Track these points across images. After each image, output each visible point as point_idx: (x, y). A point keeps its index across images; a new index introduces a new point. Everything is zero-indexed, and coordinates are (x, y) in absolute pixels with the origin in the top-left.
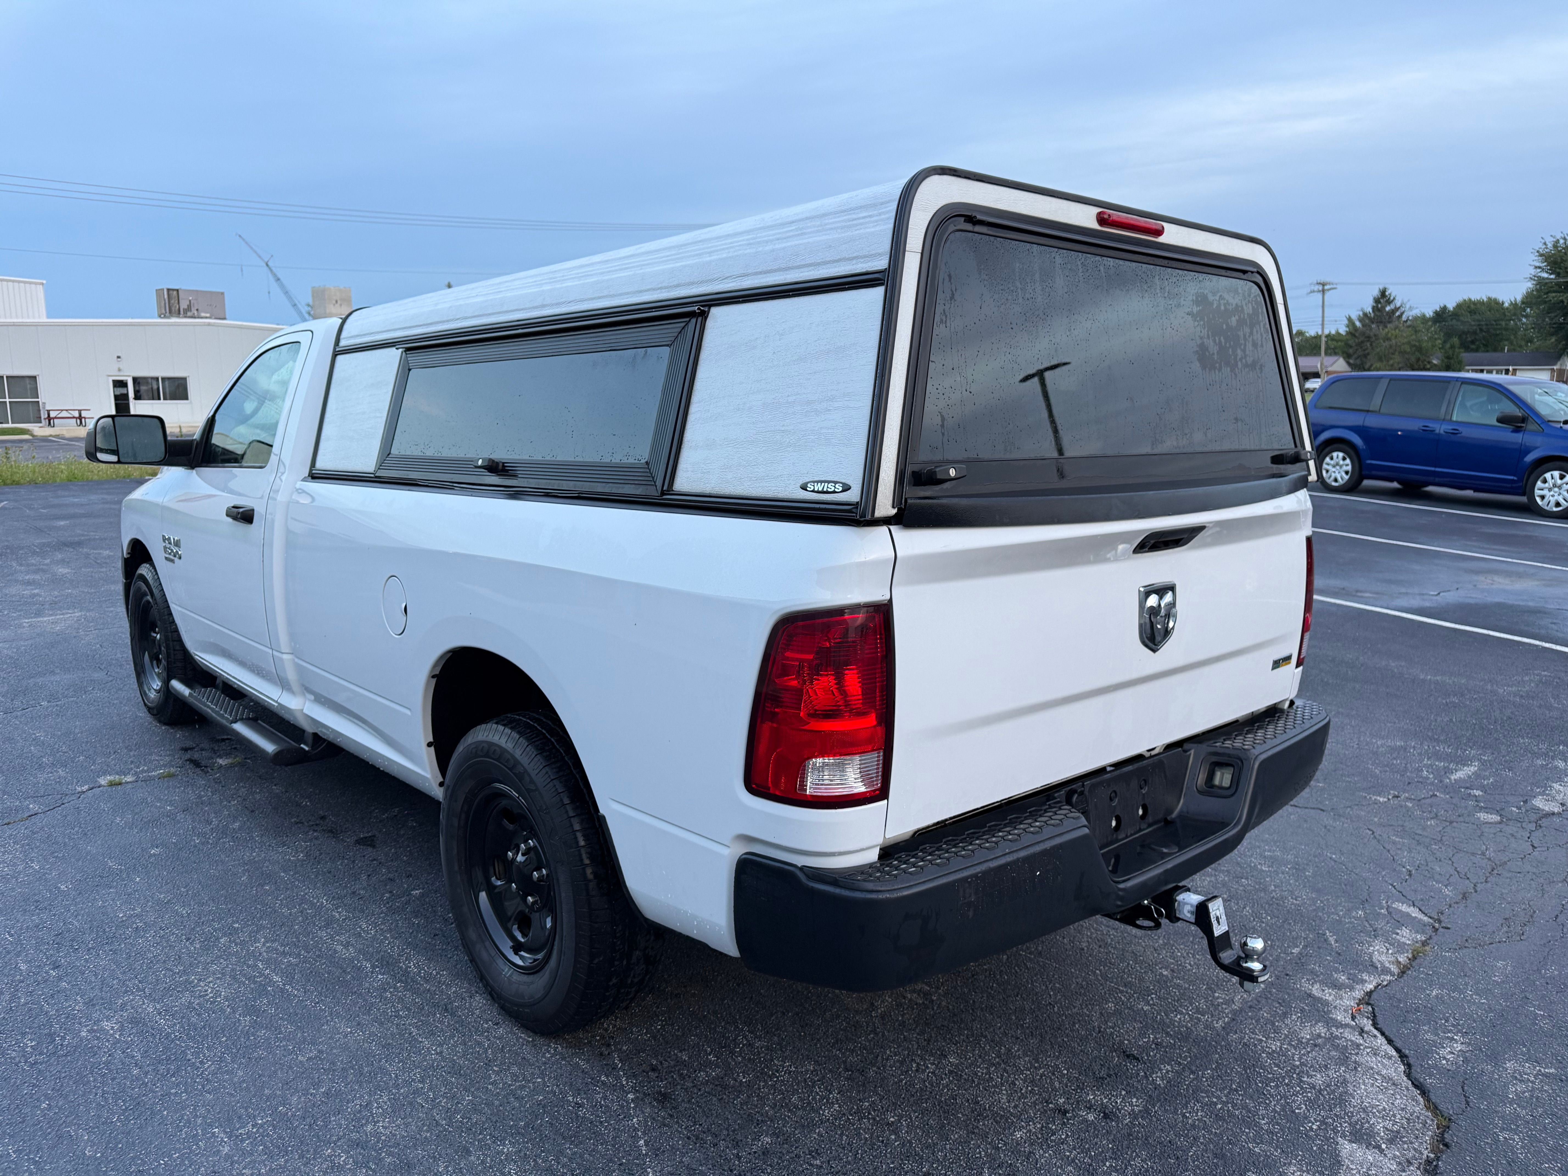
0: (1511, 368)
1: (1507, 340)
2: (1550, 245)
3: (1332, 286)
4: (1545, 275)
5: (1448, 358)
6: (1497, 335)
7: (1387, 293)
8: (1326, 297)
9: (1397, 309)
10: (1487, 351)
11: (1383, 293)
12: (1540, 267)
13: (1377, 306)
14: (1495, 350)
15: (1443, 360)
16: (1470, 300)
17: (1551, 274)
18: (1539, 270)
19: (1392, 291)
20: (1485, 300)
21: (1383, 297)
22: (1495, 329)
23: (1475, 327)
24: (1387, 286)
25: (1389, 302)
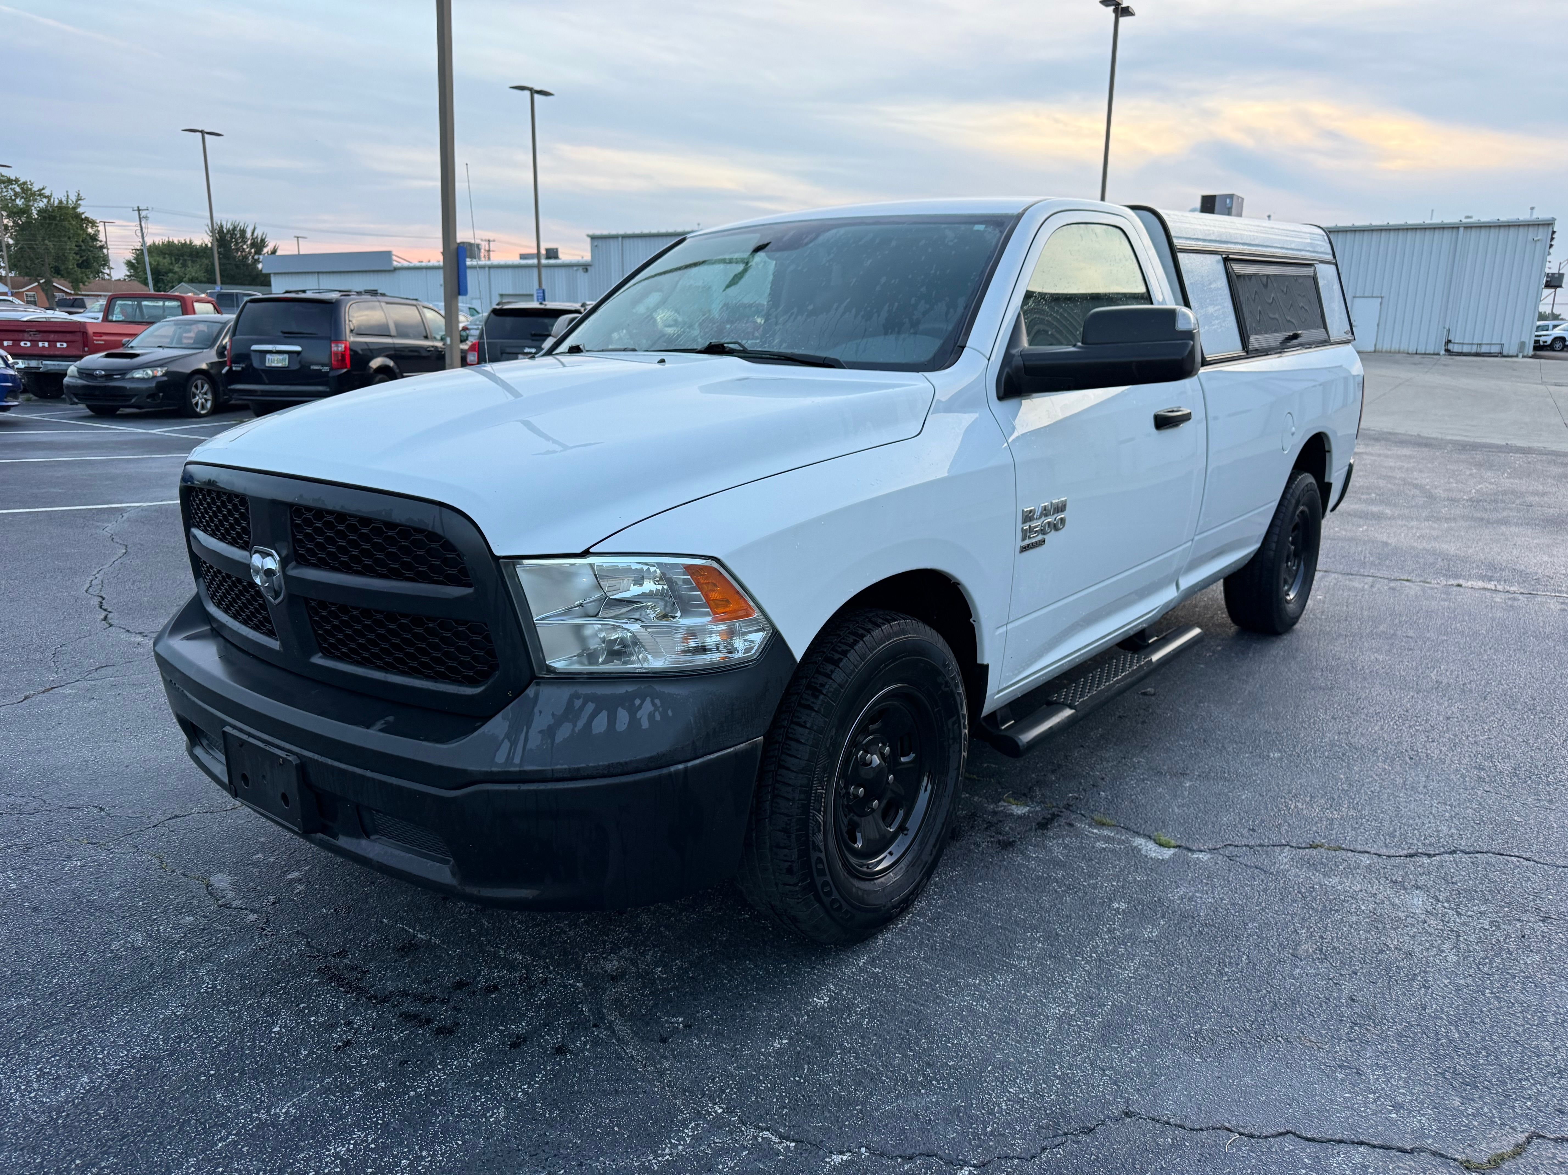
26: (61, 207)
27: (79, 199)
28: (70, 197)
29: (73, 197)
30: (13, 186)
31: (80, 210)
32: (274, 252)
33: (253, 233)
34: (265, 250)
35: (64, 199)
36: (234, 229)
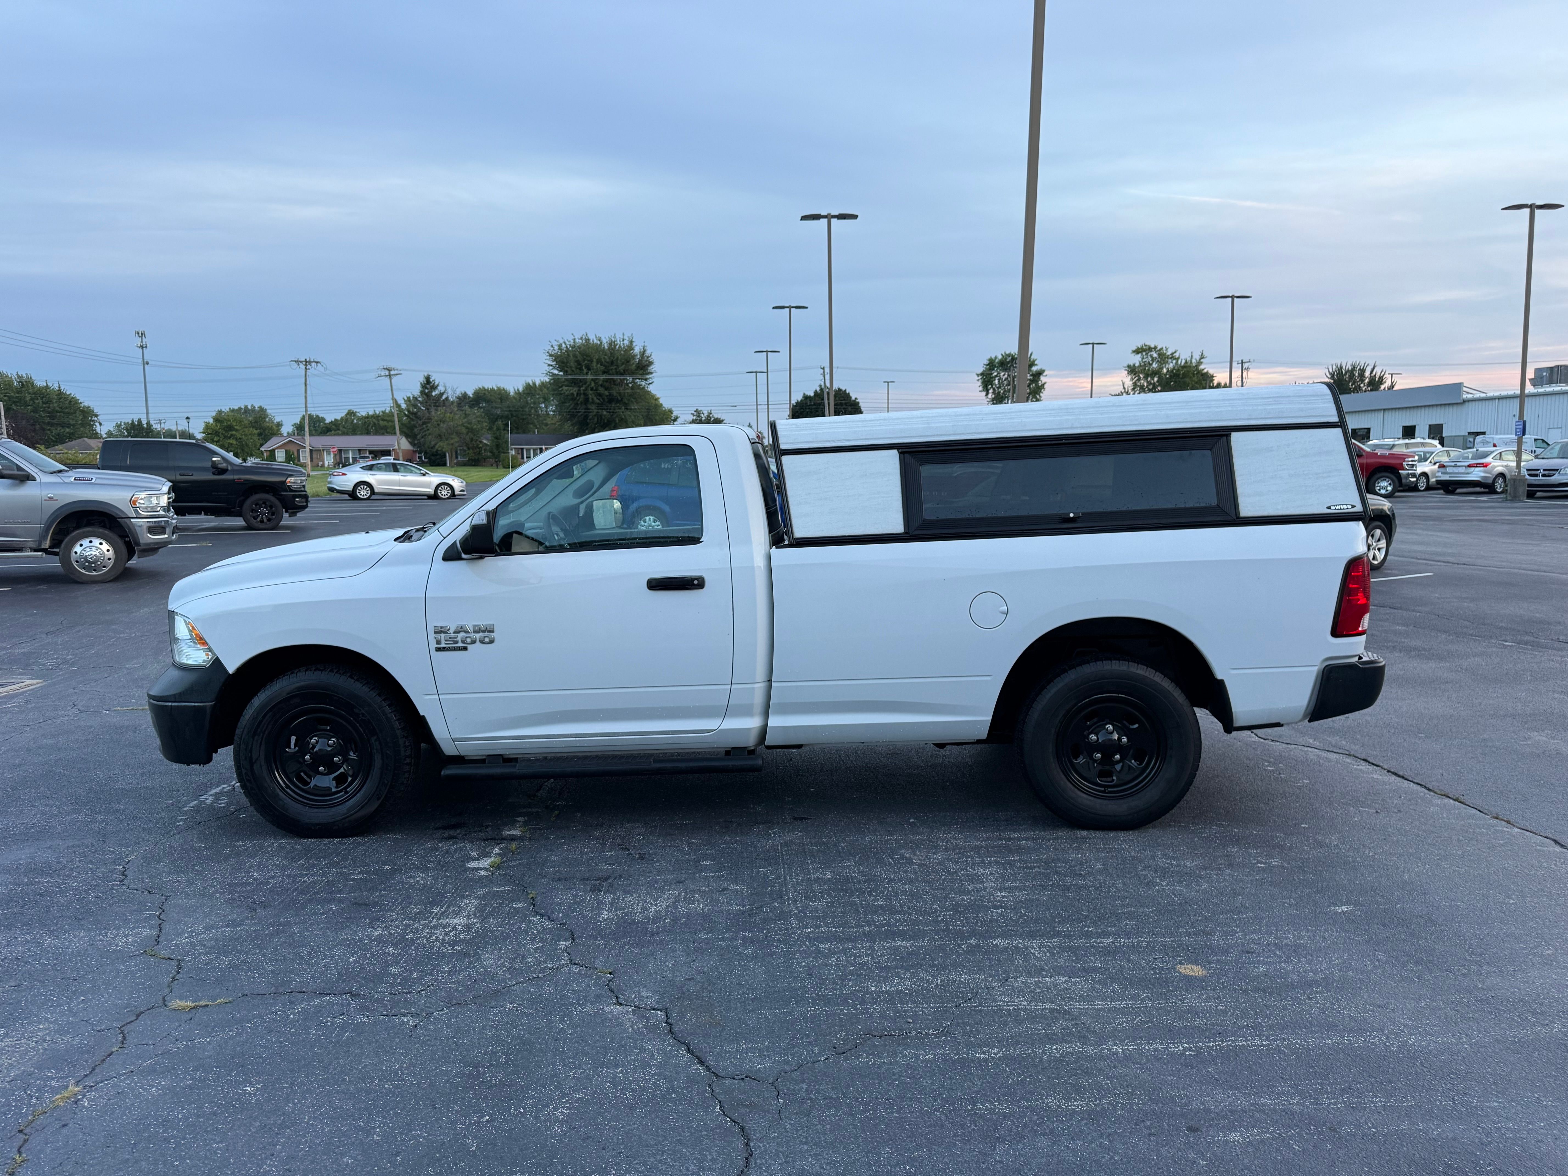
0: (544, 447)
1: (532, 424)
2: (556, 348)
3: (396, 372)
4: (556, 372)
5: (497, 438)
6: (523, 419)
7: (431, 380)
8: (393, 380)
9: (442, 394)
10: (518, 433)
11: (428, 379)
12: (552, 366)
13: (424, 391)
14: (524, 432)
15: (493, 441)
16: (484, 388)
17: (560, 371)
18: (551, 368)
19: (436, 378)
20: (496, 388)
21: (428, 384)
22: (522, 415)
23: (506, 413)
24: (430, 374)
25: (434, 387)
26: (1187, 366)
27: (1202, 357)
28: (1194, 357)
29: (1197, 357)
30: (1152, 353)
31: (1201, 367)
32: (1392, 386)
33: (1372, 372)
34: (1382, 387)
35: (1189, 359)
36: (1354, 368)
